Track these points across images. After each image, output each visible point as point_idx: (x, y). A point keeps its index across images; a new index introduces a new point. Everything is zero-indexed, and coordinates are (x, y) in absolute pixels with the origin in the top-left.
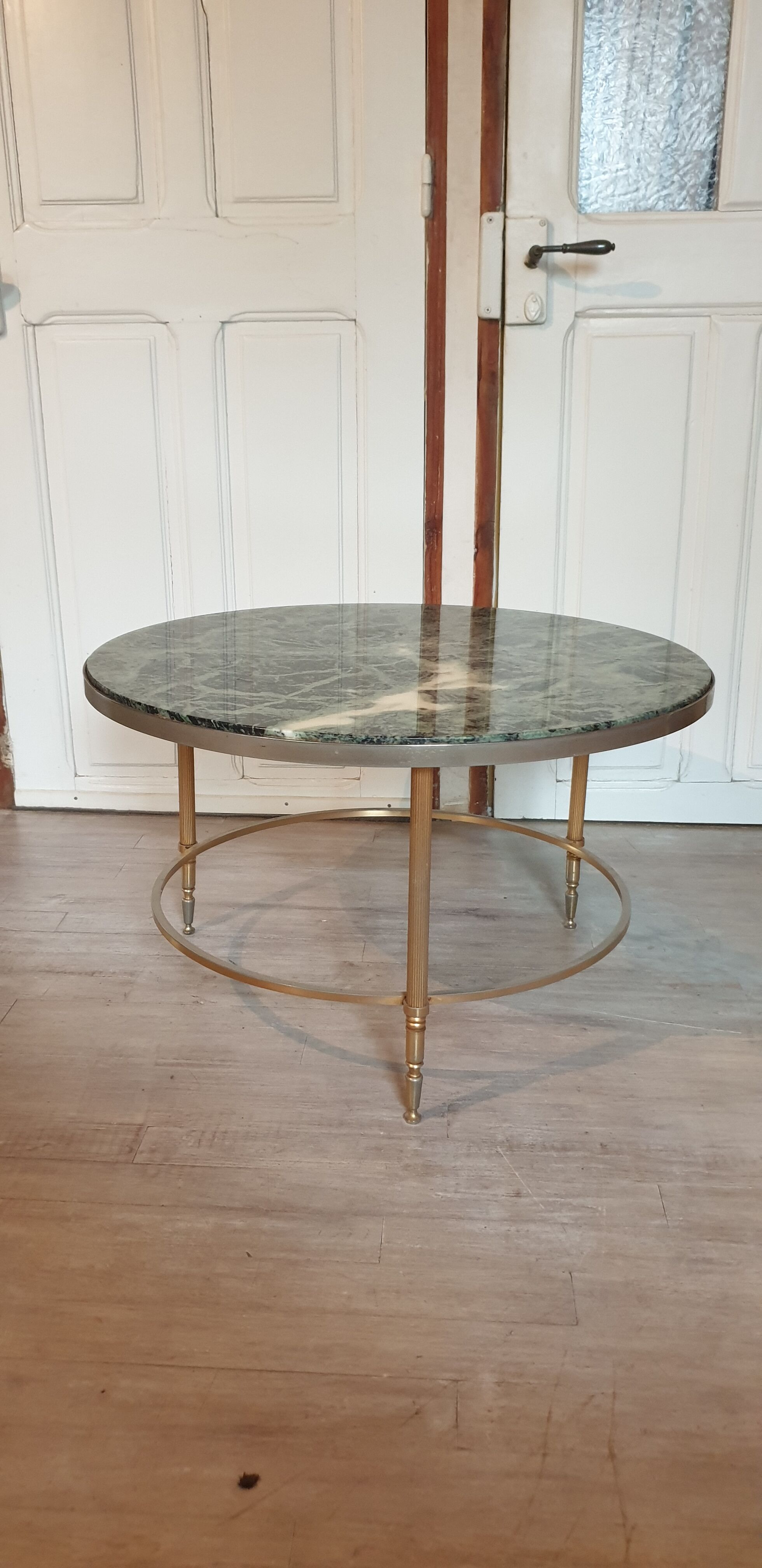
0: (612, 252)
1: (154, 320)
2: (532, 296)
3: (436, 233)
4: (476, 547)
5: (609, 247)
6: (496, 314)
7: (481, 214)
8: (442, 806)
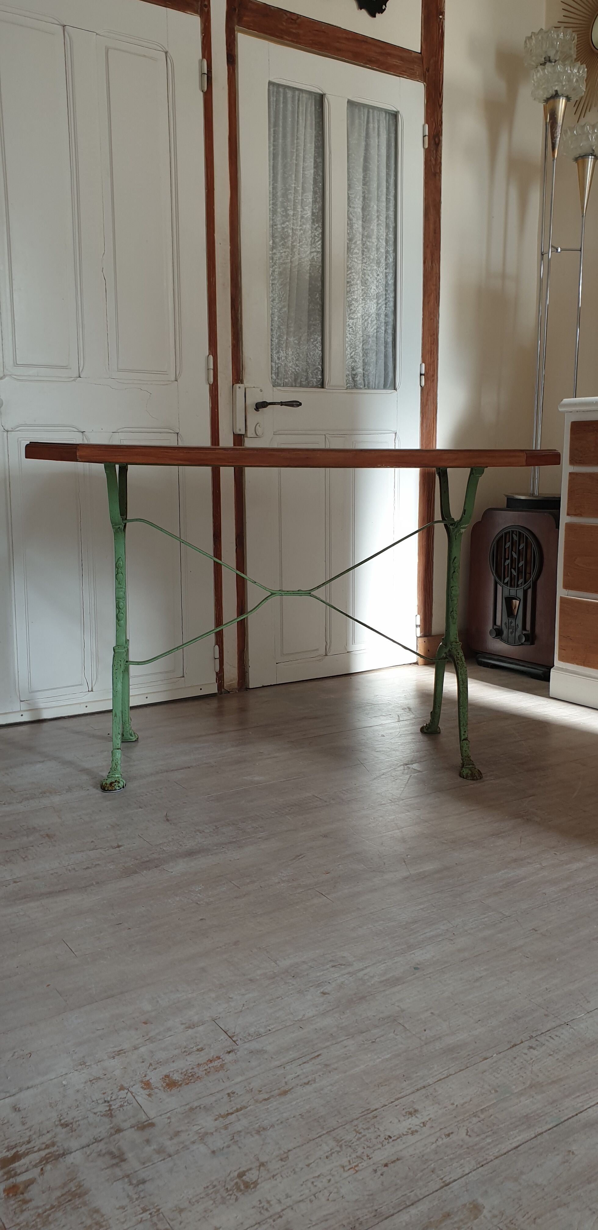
0: (300, 406)
1: (77, 430)
2: (259, 424)
3: (214, 392)
4: (236, 545)
5: (301, 404)
6: (243, 432)
7: (233, 385)
8: (225, 685)
